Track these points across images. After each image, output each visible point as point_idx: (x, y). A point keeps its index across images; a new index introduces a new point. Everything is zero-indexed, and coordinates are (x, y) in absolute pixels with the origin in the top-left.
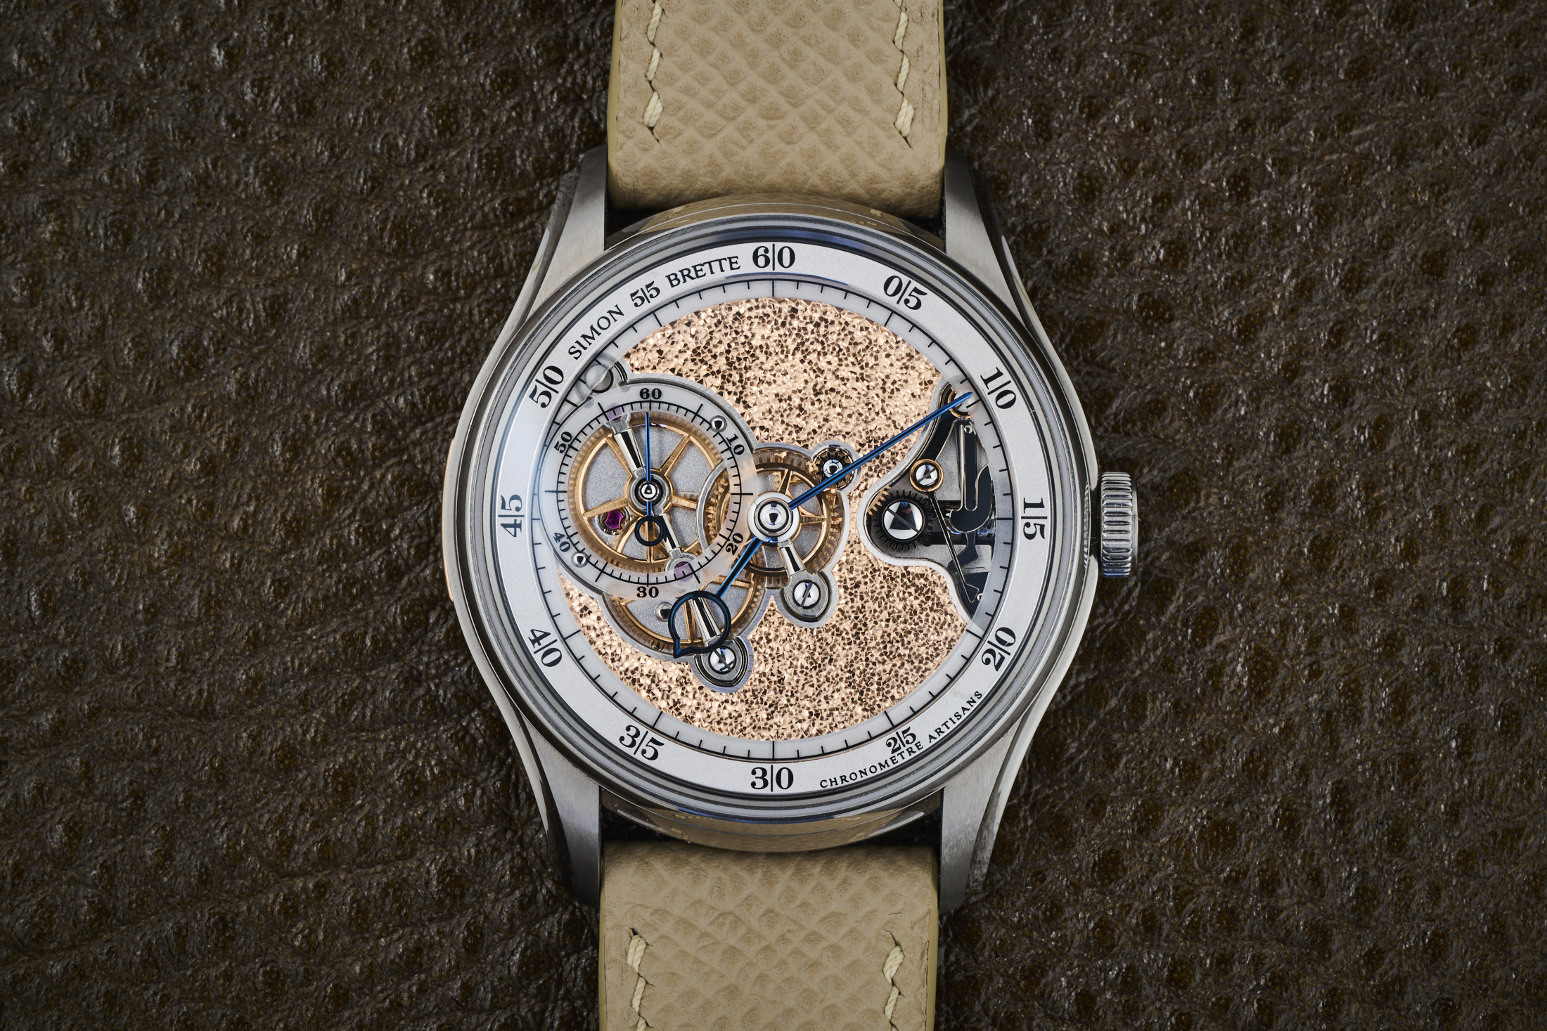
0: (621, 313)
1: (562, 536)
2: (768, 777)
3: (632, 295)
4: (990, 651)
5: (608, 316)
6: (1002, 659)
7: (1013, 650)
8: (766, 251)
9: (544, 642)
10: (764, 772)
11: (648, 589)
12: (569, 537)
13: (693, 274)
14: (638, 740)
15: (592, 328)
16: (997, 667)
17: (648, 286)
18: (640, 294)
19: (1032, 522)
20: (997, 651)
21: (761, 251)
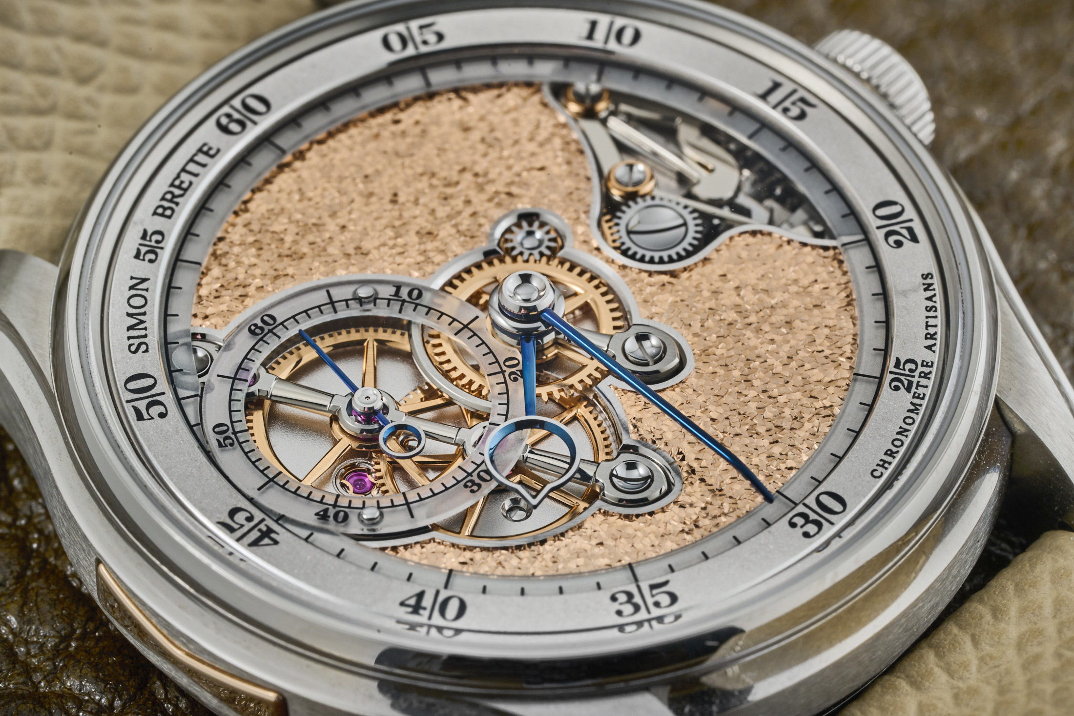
0: (144, 280)
1: (326, 511)
2: (813, 516)
3: (137, 256)
4: (888, 235)
5: (133, 292)
6: (910, 230)
7: (910, 212)
8: (228, 116)
9: (427, 602)
10: (802, 515)
11: (475, 478)
12: (335, 505)
13: (177, 192)
14: (637, 599)
15: (129, 315)
16: (914, 239)
17: (144, 237)
18: (144, 250)
19: (787, 104)
20: (896, 228)
21: (224, 121)
